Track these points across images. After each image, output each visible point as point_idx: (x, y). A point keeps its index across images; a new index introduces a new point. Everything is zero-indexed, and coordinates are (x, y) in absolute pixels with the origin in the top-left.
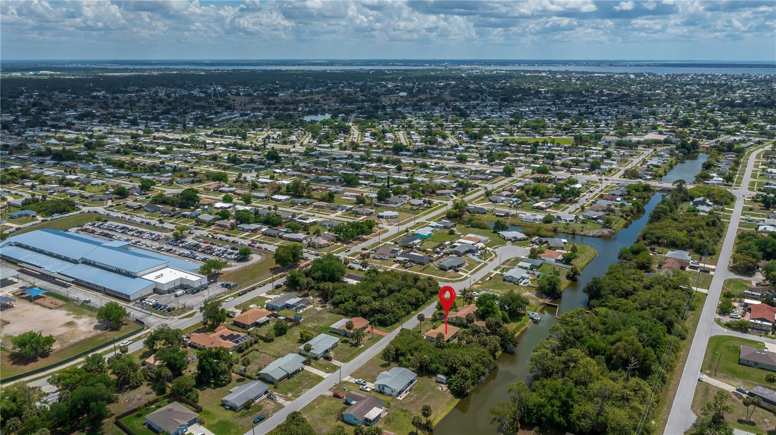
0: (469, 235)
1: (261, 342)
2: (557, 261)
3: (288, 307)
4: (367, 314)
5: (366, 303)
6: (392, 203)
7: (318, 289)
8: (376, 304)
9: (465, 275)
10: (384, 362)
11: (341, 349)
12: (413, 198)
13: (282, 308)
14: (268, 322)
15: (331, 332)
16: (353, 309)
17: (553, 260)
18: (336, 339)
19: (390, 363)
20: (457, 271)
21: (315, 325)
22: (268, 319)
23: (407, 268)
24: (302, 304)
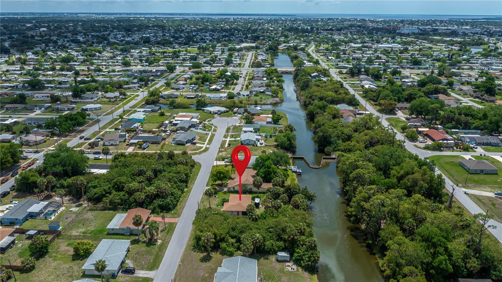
0: (180, 114)
1: (17, 274)
2: (268, 123)
3: (32, 216)
4: (143, 202)
5: (138, 191)
6: (87, 98)
7: (62, 186)
8: (151, 189)
9: (204, 146)
10: (202, 255)
11: (138, 253)
12: (106, 92)
13: (26, 219)
14: (13, 242)
15: (108, 234)
16: (122, 200)
17: (265, 123)
18: (125, 243)
19: (209, 254)
20: (195, 144)
21: (83, 230)
22: (12, 238)
23: (144, 149)
24: (51, 209)
